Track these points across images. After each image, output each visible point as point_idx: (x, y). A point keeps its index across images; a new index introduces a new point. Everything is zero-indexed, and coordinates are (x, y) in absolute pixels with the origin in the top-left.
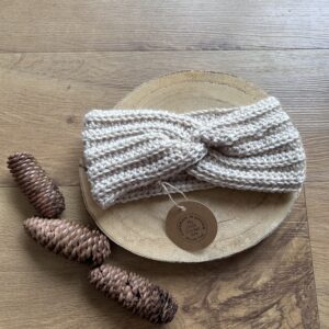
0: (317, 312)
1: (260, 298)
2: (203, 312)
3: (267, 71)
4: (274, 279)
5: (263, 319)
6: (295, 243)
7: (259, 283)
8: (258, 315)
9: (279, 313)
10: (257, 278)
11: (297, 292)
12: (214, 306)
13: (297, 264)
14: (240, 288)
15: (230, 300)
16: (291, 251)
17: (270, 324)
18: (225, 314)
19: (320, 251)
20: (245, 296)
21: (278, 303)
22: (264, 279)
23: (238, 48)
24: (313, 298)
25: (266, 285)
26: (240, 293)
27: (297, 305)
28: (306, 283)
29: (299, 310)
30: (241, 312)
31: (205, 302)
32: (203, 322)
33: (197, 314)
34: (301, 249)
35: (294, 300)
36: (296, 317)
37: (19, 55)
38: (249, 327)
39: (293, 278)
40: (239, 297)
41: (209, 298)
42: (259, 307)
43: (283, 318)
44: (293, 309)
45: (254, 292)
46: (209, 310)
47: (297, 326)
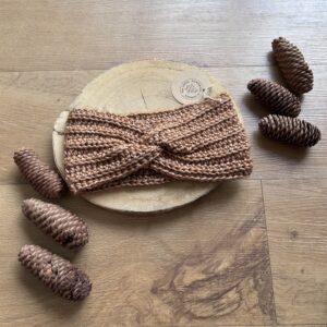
0: (272, 294)
1: (221, 281)
2: (170, 293)
3: (230, 85)
4: (233, 265)
5: (224, 301)
6: (253, 232)
7: (221, 268)
8: (219, 296)
9: (237, 295)
10: (219, 263)
11: (254, 276)
12: (180, 288)
13: (255, 251)
14: (203, 272)
15: (194, 283)
16: (250, 240)
17: (230, 305)
18: (189, 296)
19: (275, 240)
20: (208, 279)
21: (237, 286)
22: (225, 265)
23: (205, 66)
24: (269, 282)
25: (227, 270)
26: (204, 277)
27: (255, 288)
28: (263, 268)
29: (256, 292)
30: (204, 294)
31: (172, 285)
32: (170, 303)
33: (165, 295)
34: (259, 238)
35: (252, 283)
36: (254, 298)
37: (17, 74)
38: (211, 307)
39: (251, 264)
40: (203, 281)
41: (175, 281)
42: (221, 289)
43: (241, 299)
44: (251, 292)
45: (216, 276)
46: (175, 291)
47: (255, 306)
